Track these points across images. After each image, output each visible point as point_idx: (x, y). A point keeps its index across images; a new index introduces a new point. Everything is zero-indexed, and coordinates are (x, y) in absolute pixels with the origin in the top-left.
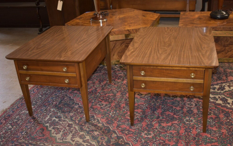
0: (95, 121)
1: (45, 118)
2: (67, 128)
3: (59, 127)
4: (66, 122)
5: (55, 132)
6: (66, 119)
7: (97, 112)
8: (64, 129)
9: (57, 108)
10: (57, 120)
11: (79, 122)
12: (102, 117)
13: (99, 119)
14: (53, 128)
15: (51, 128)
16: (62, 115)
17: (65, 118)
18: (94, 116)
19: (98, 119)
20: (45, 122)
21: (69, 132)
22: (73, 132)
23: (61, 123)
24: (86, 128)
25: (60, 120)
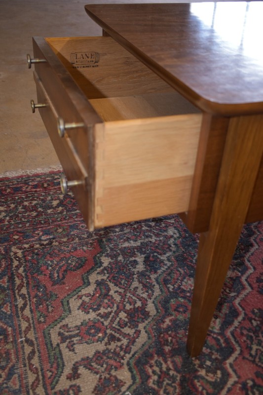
0: (210, 378)
1: (128, 239)
2: (123, 315)
3: (112, 293)
4: (145, 295)
5: (87, 299)
6: (157, 286)
7: (255, 347)
8: (115, 308)
9: (185, 237)
10: (141, 267)
11: (169, 328)
12: (250, 383)
13: (233, 379)
14: (99, 284)
15: (100, 278)
16: (169, 264)
17: (161, 279)
18: (233, 350)
19: (227, 376)
20: (112, 249)
21: (108, 331)
22: (113, 346)
23: (135, 284)
24: (157, 369)
25: (142, 274)
